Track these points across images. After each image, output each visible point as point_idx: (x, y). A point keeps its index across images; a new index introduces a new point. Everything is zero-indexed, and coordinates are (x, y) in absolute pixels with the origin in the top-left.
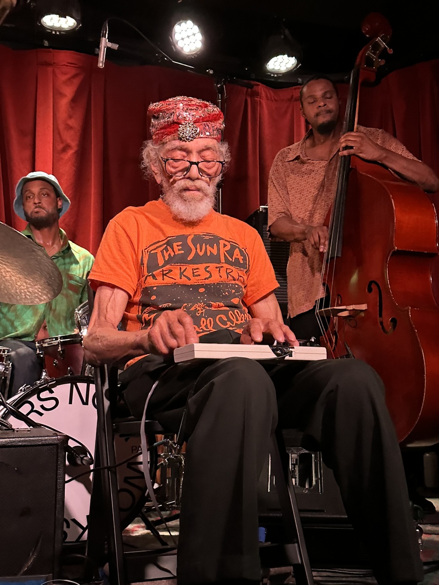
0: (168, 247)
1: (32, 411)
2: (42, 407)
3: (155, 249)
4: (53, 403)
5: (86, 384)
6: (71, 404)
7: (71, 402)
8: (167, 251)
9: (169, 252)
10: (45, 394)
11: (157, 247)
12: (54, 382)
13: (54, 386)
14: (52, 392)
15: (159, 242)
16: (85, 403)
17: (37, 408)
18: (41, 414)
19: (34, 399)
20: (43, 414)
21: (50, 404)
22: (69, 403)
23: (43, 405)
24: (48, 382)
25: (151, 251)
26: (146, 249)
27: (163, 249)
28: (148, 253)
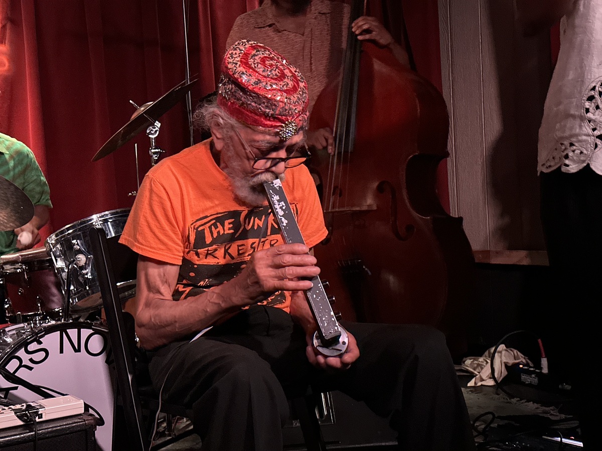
0: (218, 224)
1: (20, 366)
2: (31, 360)
3: (202, 225)
4: (43, 354)
5: (77, 329)
6: (63, 353)
7: (62, 351)
8: (216, 227)
9: (218, 230)
10: (33, 347)
11: (205, 224)
12: (44, 333)
13: (42, 336)
14: (40, 343)
15: (206, 217)
16: (78, 350)
17: (26, 362)
18: (30, 369)
19: (21, 353)
20: (33, 368)
21: (40, 356)
22: (60, 353)
23: (31, 358)
24: (37, 334)
25: (198, 228)
26: (192, 225)
27: (211, 225)
28: (195, 230)
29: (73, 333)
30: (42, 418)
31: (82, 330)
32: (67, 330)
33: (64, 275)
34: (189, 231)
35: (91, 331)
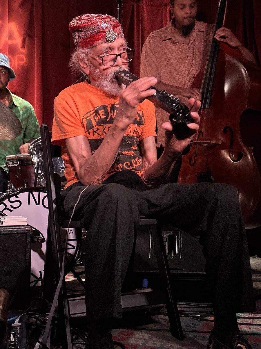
1: (5, 209)
2: (12, 206)
3: (89, 116)
4: (18, 204)
5: (38, 192)
7: (29, 203)
8: (97, 116)
10: (13, 199)
11: (91, 115)
12: (19, 191)
13: (19, 193)
14: (17, 197)
15: (91, 111)
16: (38, 204)
17: (9, 207)
18: (11, 211)
19: (6, 201)
21: (16, 204)
22: (28, 204)
23: (12, 205)
24: (15, 191)
25: (87, 118)
26: (83, 117)
27: (94, 116)
28: (86, 119)
29: (36, 194)
30: (3, 224)
31: (41, 193)
32: (33, 192)
34: (82, 120)
35: (46, 194)
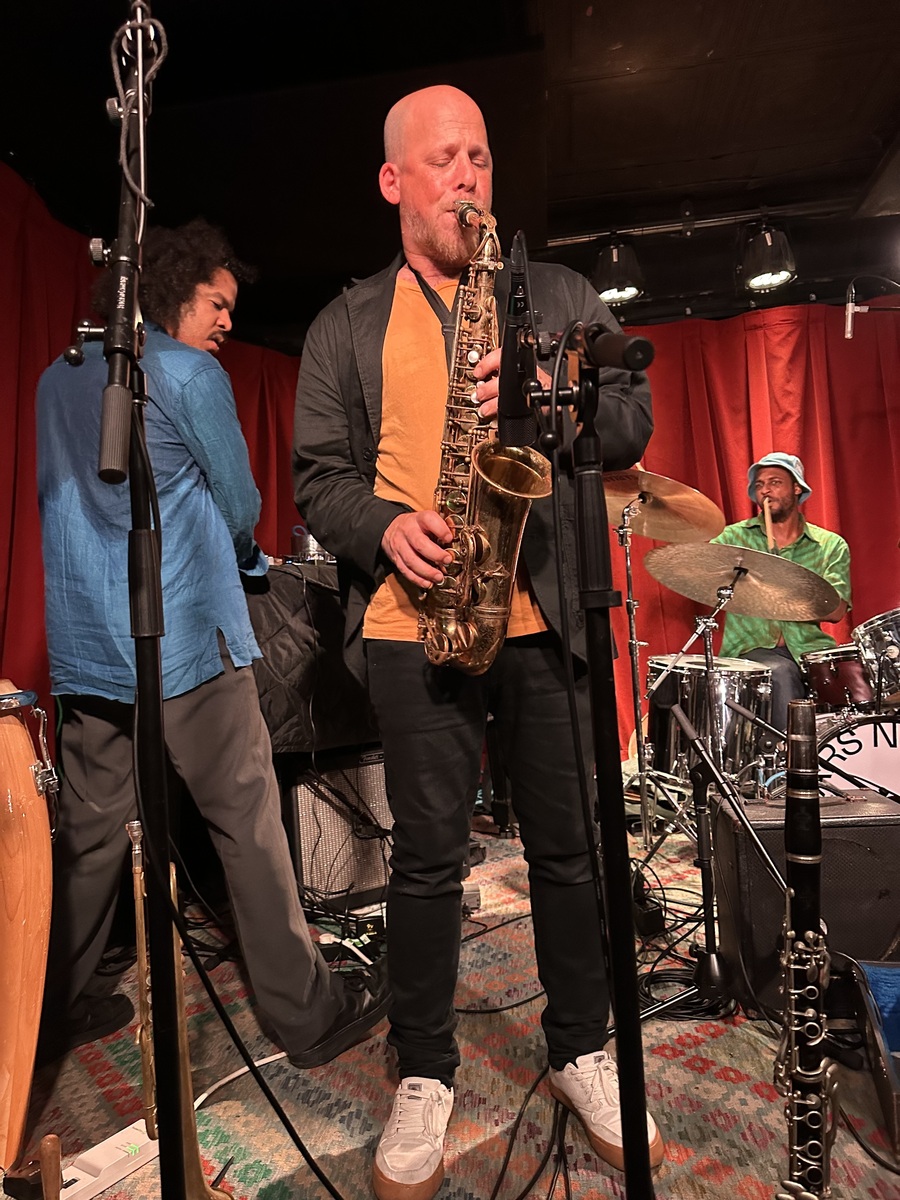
1: (833, 755)
4: (856, 746)
5: (892, 724)
6: (877, 746)
10: (845, 737)
12: (856, 724)
13: (856, 728)
14: (853, 734)
16: (893, 745)
17: (838, 751)
20: (845, 758)
22: (874, 745)
23: (844, 749)
24: (850, 725)
29: (887, 727)
31: (897, 724)
32: (882, 724)
33: (875, 667)
